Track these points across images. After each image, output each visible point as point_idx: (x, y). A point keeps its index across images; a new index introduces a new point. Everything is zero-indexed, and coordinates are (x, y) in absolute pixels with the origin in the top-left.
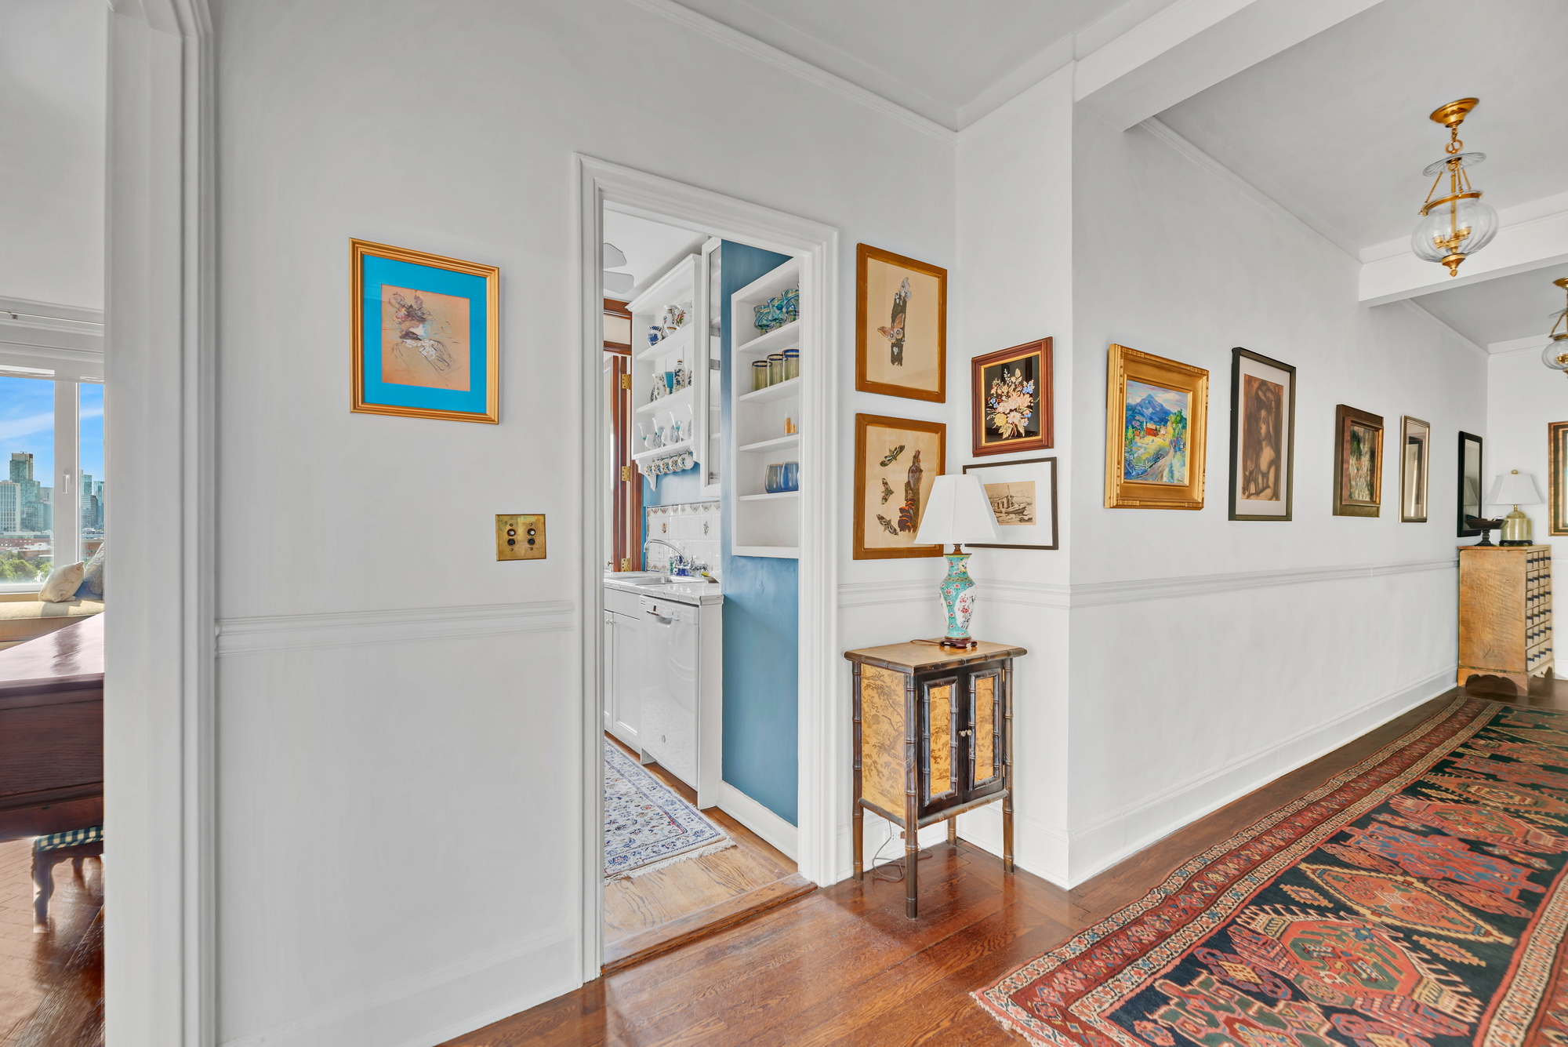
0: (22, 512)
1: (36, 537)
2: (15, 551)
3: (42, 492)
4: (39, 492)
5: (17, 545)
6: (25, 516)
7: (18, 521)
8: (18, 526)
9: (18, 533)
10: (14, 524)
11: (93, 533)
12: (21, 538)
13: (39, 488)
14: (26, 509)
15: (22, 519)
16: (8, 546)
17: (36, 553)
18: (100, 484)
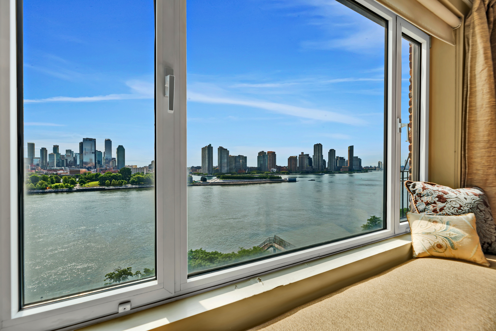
0: (56, 162)
1: (60, 169)
2: (55, 173)
3: (61, 156)
4: (60, 156)
5: (55, 171)
6: (57, 163)
7: (55, 164)
8: (55, 166)
9: (55, 168)
10: (54, 165)
11: (74, 168)
12: (56, 169)
13: (60, 155)
14: (57, 161)
15: (56, 164)
16: (53, 172)
17: (60, 174)
18: (76, 154)
